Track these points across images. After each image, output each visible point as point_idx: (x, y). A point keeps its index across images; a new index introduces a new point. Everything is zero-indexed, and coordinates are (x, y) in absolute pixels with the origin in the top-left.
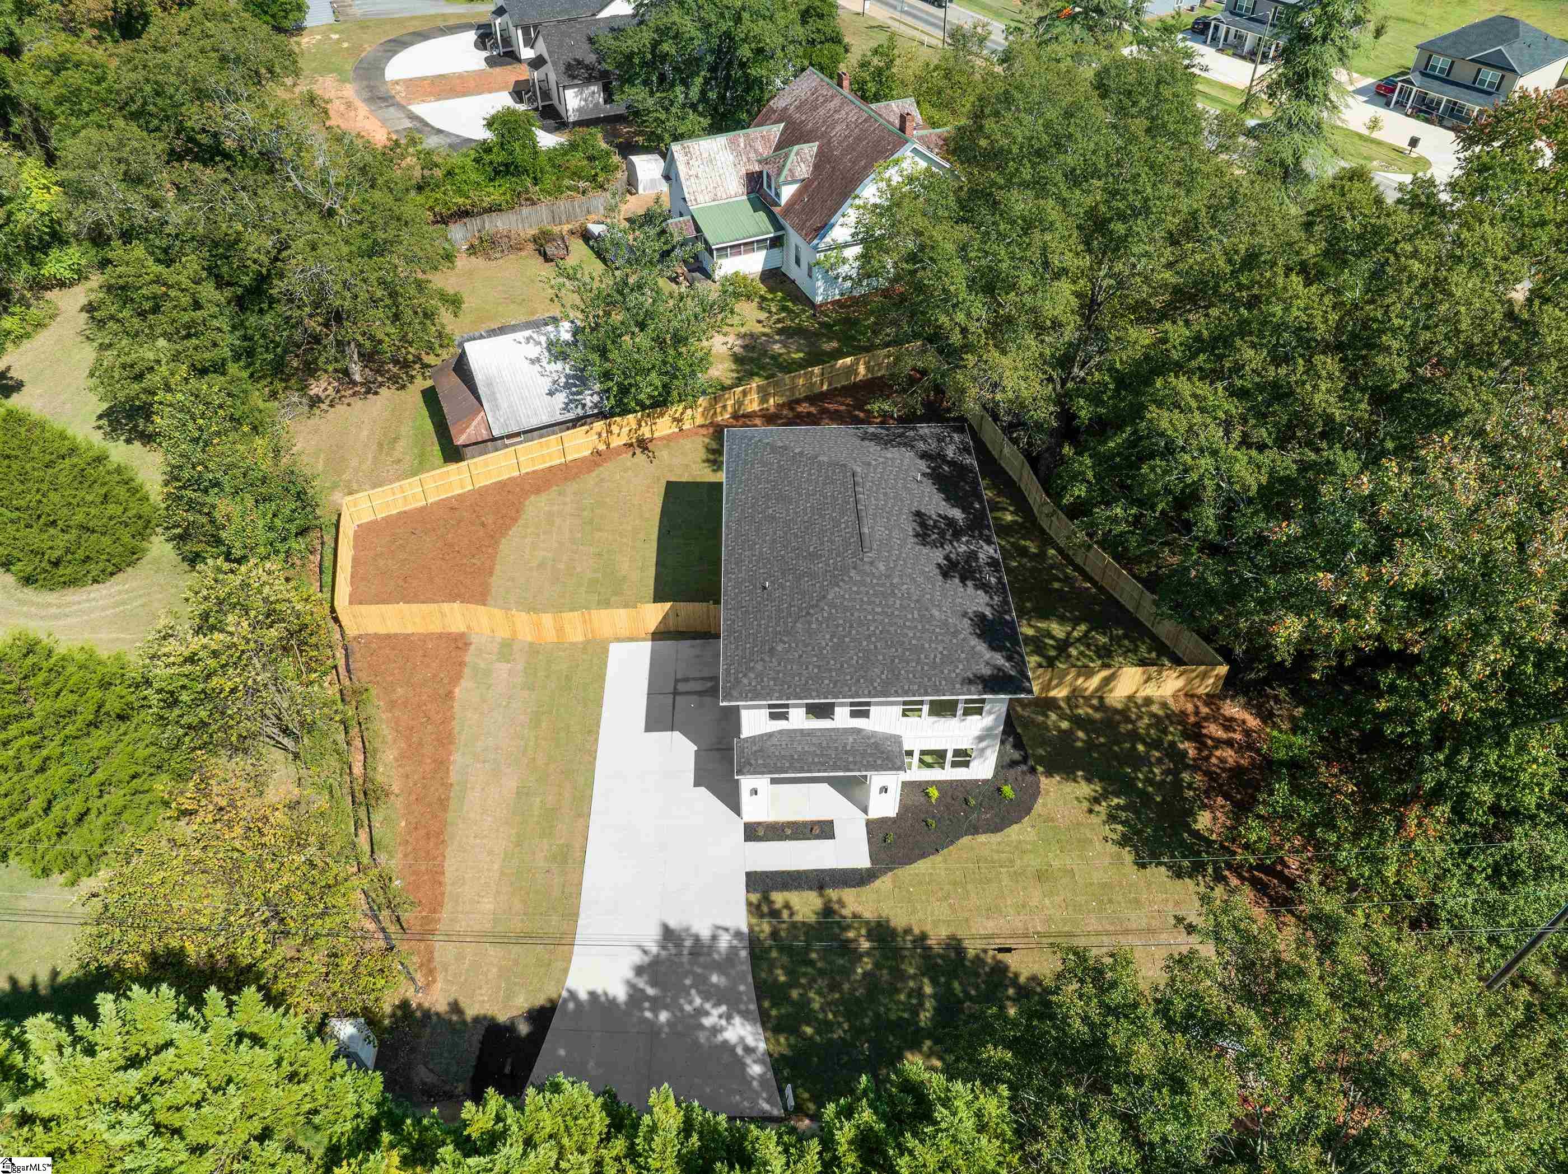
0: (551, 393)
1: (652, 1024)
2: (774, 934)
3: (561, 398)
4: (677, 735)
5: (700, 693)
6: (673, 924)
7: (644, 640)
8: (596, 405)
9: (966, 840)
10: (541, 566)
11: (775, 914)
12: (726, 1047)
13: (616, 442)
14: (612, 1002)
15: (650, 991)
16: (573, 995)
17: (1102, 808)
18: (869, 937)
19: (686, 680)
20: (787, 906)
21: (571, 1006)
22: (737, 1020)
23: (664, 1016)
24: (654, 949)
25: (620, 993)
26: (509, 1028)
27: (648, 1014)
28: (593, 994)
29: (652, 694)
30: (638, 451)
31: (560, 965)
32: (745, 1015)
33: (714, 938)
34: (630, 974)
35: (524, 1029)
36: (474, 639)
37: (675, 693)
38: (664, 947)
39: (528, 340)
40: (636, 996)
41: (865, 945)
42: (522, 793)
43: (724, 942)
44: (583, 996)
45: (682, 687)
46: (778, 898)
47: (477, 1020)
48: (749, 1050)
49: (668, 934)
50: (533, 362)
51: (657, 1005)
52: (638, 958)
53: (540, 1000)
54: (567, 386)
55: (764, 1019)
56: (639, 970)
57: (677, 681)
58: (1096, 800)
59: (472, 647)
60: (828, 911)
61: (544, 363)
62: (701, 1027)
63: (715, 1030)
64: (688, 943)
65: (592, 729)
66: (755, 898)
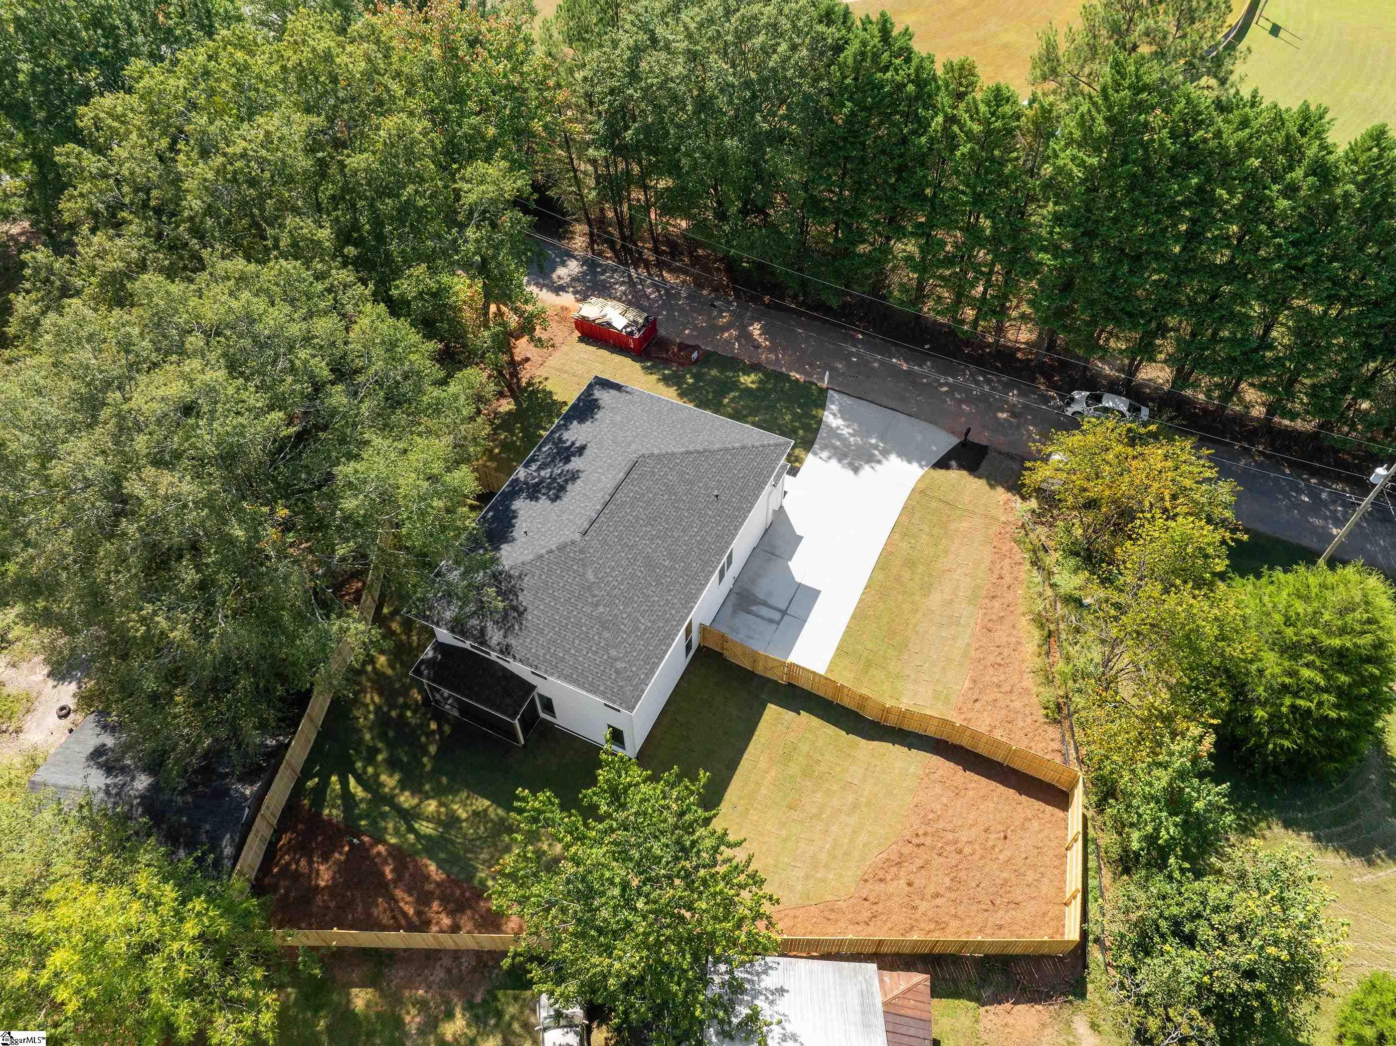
0: (781, 991)
1: (881, 440)
4: (798, 579)
5: (765, 604)
6: (851, 472)
12: (845, 420)
14: (900, 455)
15: (876, 453)
16: (921, 466)
19: (771, 621)
21: (923, 463)
22: (834, 425)
24: (866, 467)
25: (893, 457)
26: (961, 467)
27: (881, 445)
28: (909, 463)
29: (802, 621)
31: (926, 482)
32: (828, 426)
33: (829, 458)
34: (885, 462)
35: (953, 464)
37: (784, 613)
38: (860, 465)
40: (885, 453)
43: (825, 454)
44: (915, 464)
45: (777, 616)
47: (980, 477)
48: (834, 414)
49: (856, 470)
51: (875, 447)
52: (878, 467)
53: (943, 472)
55: (820, 421)
56: (878, 462)
57: (778, 623)
62: (854, 430)
63: (847, 426)
64: (845, 462)
66: (797, 466)
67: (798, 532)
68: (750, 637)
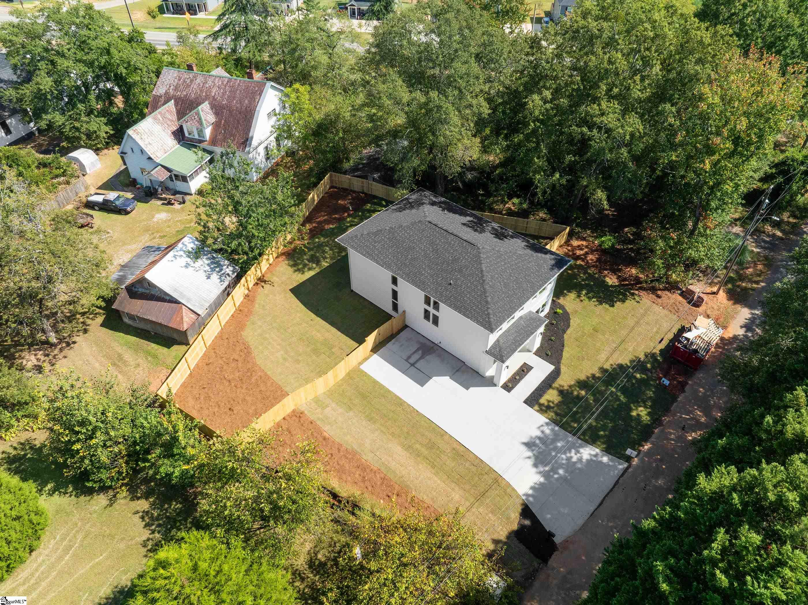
0: (209, 278)
1: (561, 478)
2: (557, 414)
3: (215, 277)
4: (435, 378)
5: (421, 358)
6: (526, 440)
7: (371, 356)
8: (233, 272)
9: (565, 336)
10: (285, 359)
11: (548, 408)
12: (589, 461)
13: (251, 285)
14: (541, 484)
15: (547, 469)
16: (527, 495)
17: (583, 298)
18: (581, 389)
19: (409, 357)
20: (549, 401)
21: (531, 499)
22: (582, 450)
23: (561, 472)
24: (530, 454)
25: (540, 479)
26: (523, 527)
27: (556, 476)
28: (532, 488)
30: (263, 284)
31: (508, 490)
32: (581, 446)
33: (543, 432)
34: (534, 470)
35: (527, 522)
36: (303, 409)
37: (412, 365)
38: (533, 451)
39: (175, 256)
40: (546, 475)
41: (583, 393)
42: (408, 448)
43: (547, 431)
44: (530, 492)
45: (412, 361)
46: (543, 400)
47: (508, 537)
48: (596, 455)
49: (529, 445)
50: (186, 267)
51: (554, 470)
52: (530, 462)
53: (519, 509)
54: (213, 270)
55: (588, 442)
56: (535, 465)
57: (407, 360)
58: (579, 296)
59: (306, 412)
60: (561, 392)
61: (193, 265)
62: (575, 463)
63: (580, 460)
64: (538, 441)
65: (400, 403)
66: (537, 407)
67: (472, 389)
68: (401, 346)
